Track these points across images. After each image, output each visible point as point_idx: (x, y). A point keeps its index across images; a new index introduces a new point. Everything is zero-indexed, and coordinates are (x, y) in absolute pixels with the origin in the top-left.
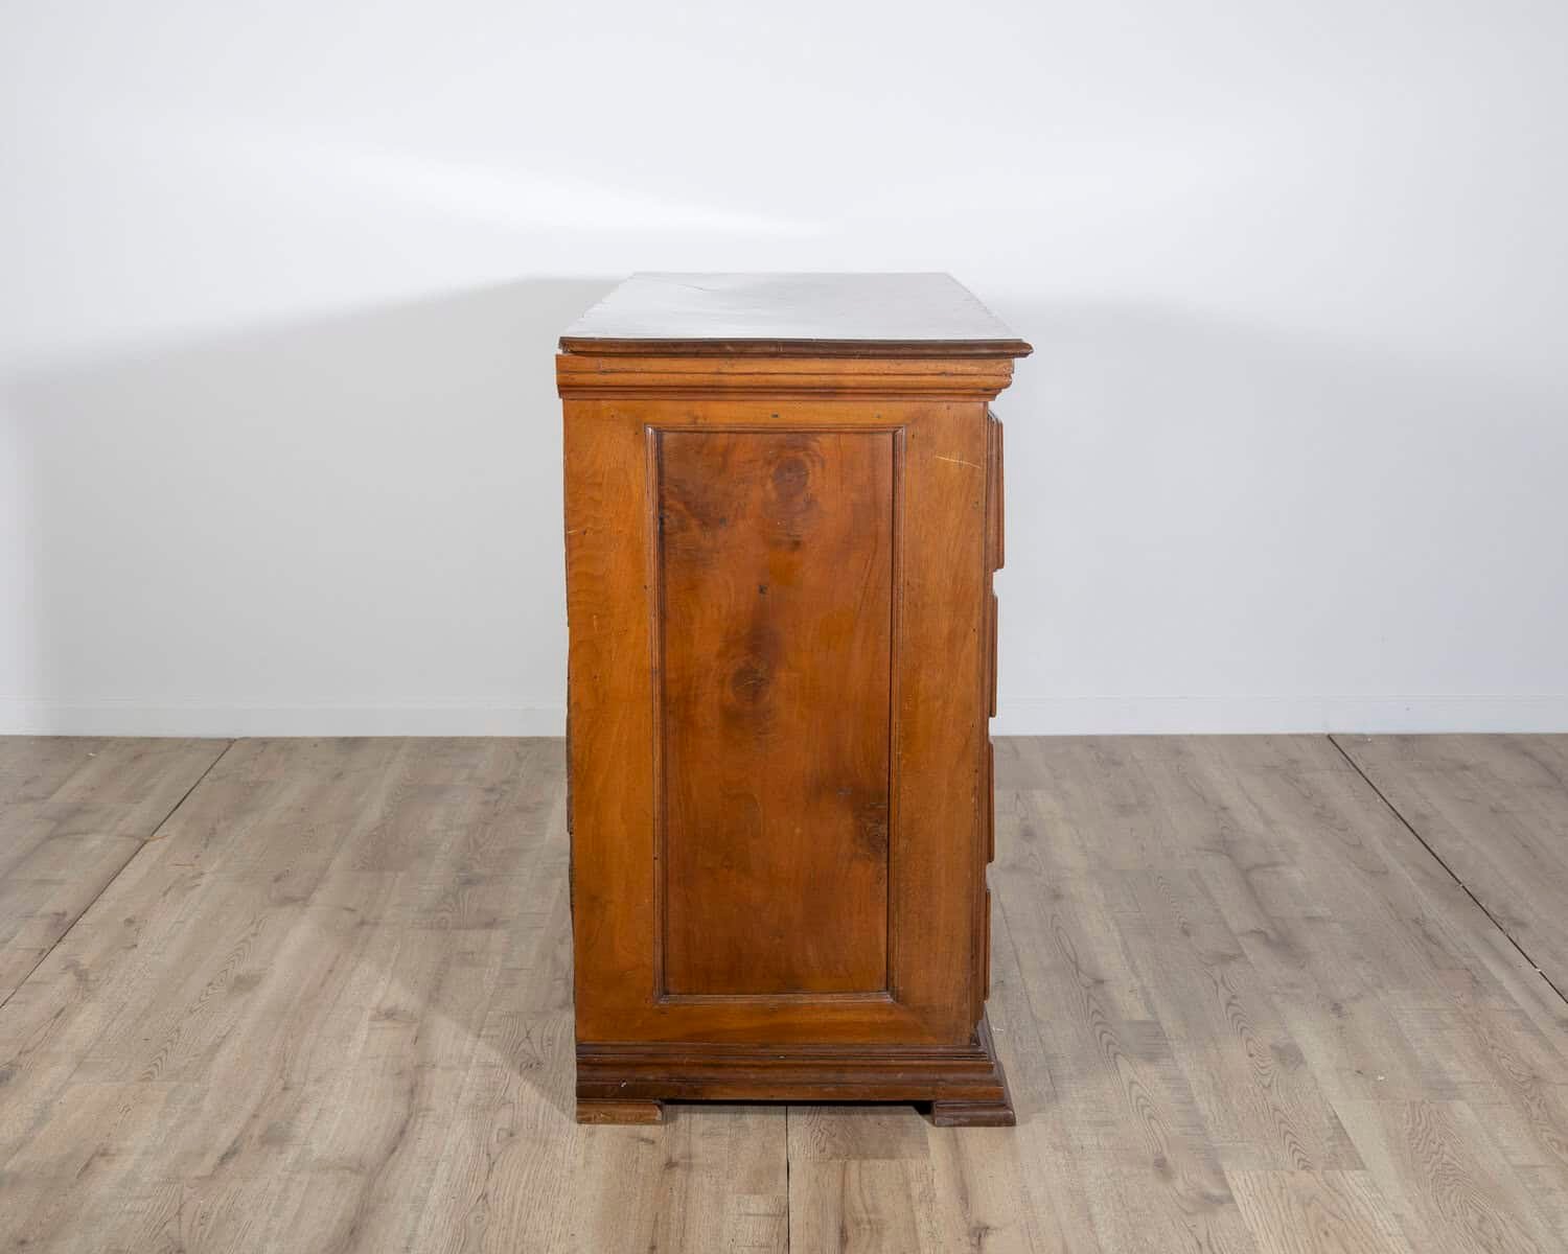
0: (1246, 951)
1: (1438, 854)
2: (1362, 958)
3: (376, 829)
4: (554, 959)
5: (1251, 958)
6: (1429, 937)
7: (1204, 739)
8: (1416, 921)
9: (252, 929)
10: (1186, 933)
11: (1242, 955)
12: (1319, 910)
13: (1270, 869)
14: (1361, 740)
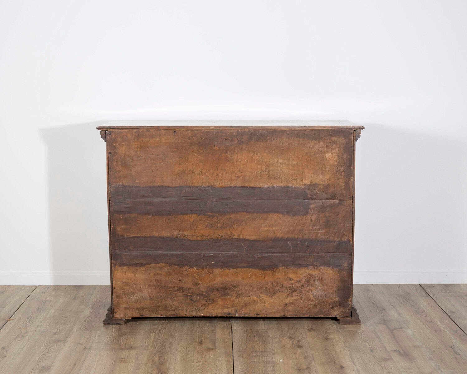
0: (393, 358)
1: (458, 325)
2: (432, 360)
3: (89, 316)
4: (153, 360)
5: (394, 359)
6: (456, 352)
7: (376, 286)
8: (451, 347)
9: (47, 351)
10: (372, 351)
11: (392, 359)
12: (418, 343)
13: (400, 330)
14: (431, 286)
